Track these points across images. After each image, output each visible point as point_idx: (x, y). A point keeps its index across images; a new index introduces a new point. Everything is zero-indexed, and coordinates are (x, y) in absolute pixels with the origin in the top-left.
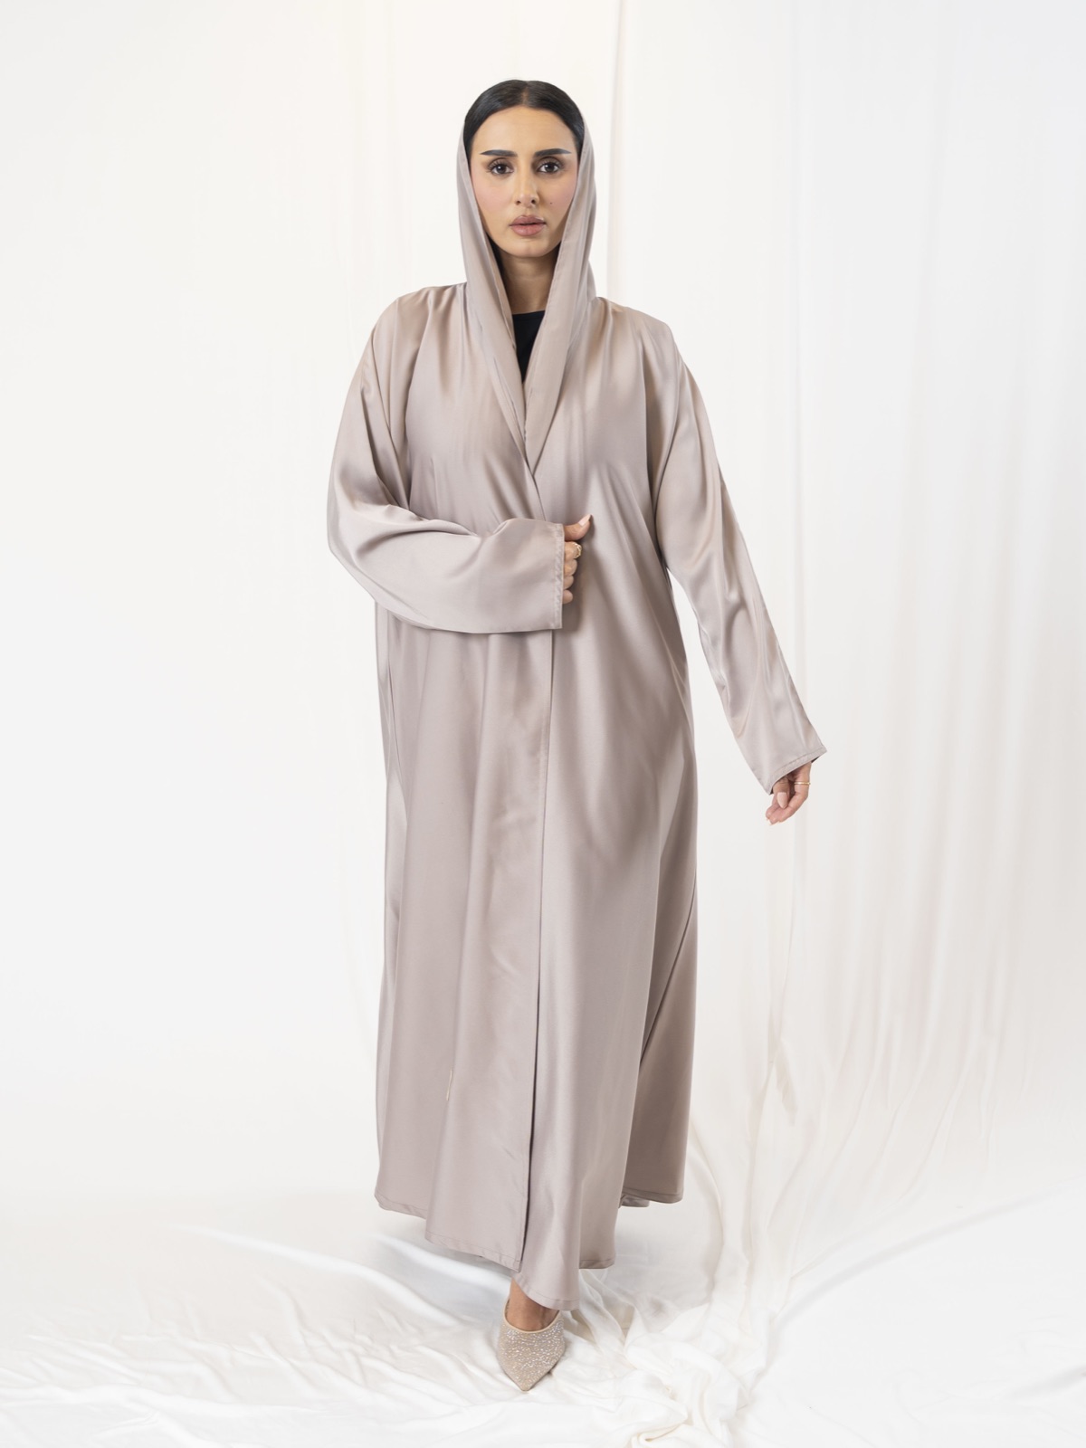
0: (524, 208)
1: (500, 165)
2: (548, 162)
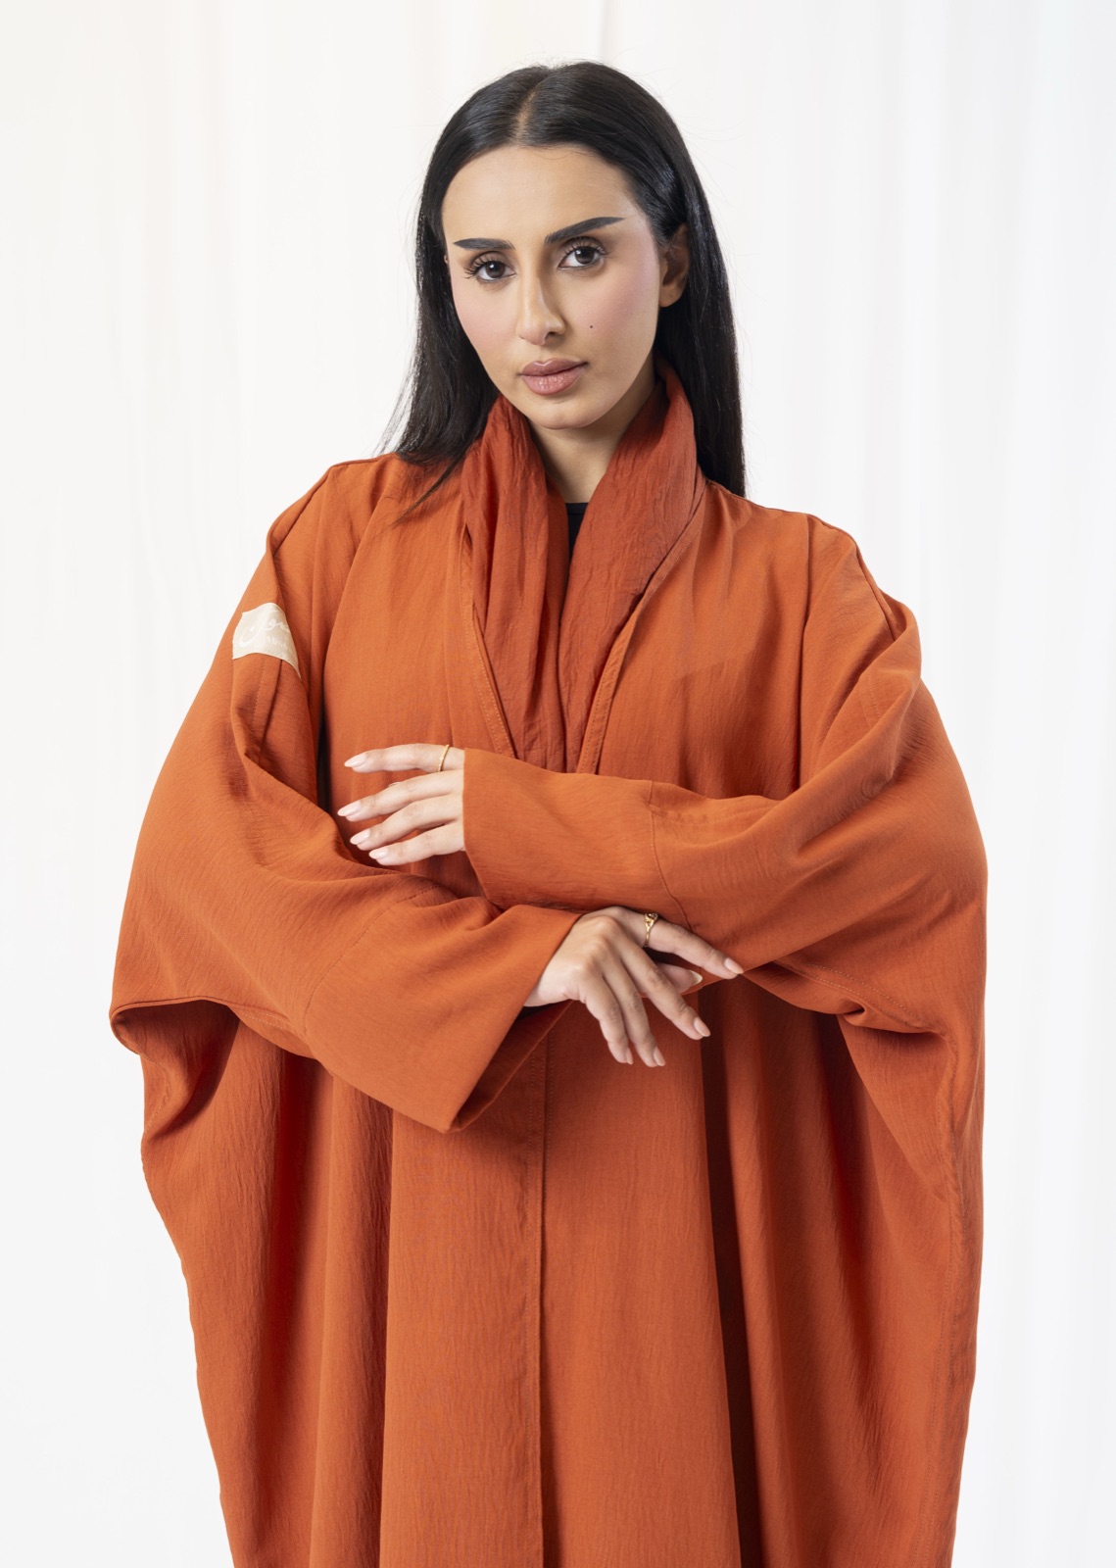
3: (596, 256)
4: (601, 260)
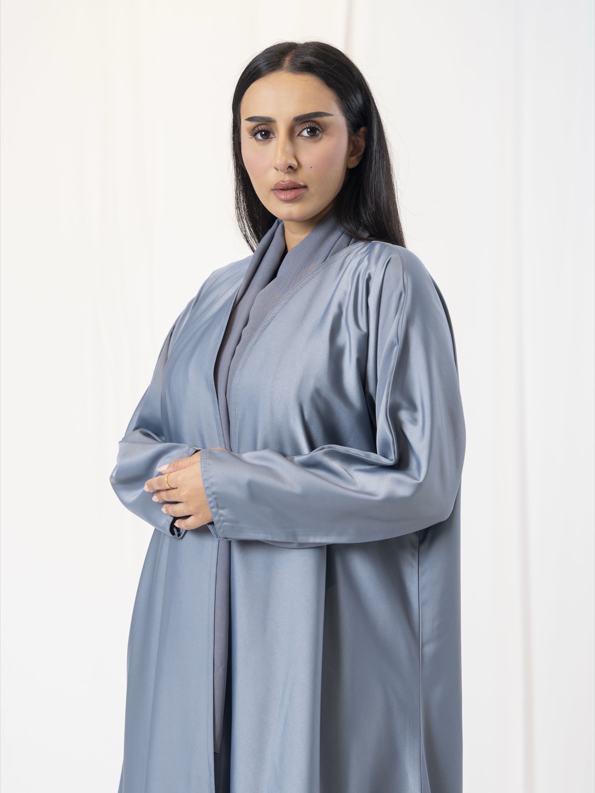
3: (318, 132)
4: (320, 135)
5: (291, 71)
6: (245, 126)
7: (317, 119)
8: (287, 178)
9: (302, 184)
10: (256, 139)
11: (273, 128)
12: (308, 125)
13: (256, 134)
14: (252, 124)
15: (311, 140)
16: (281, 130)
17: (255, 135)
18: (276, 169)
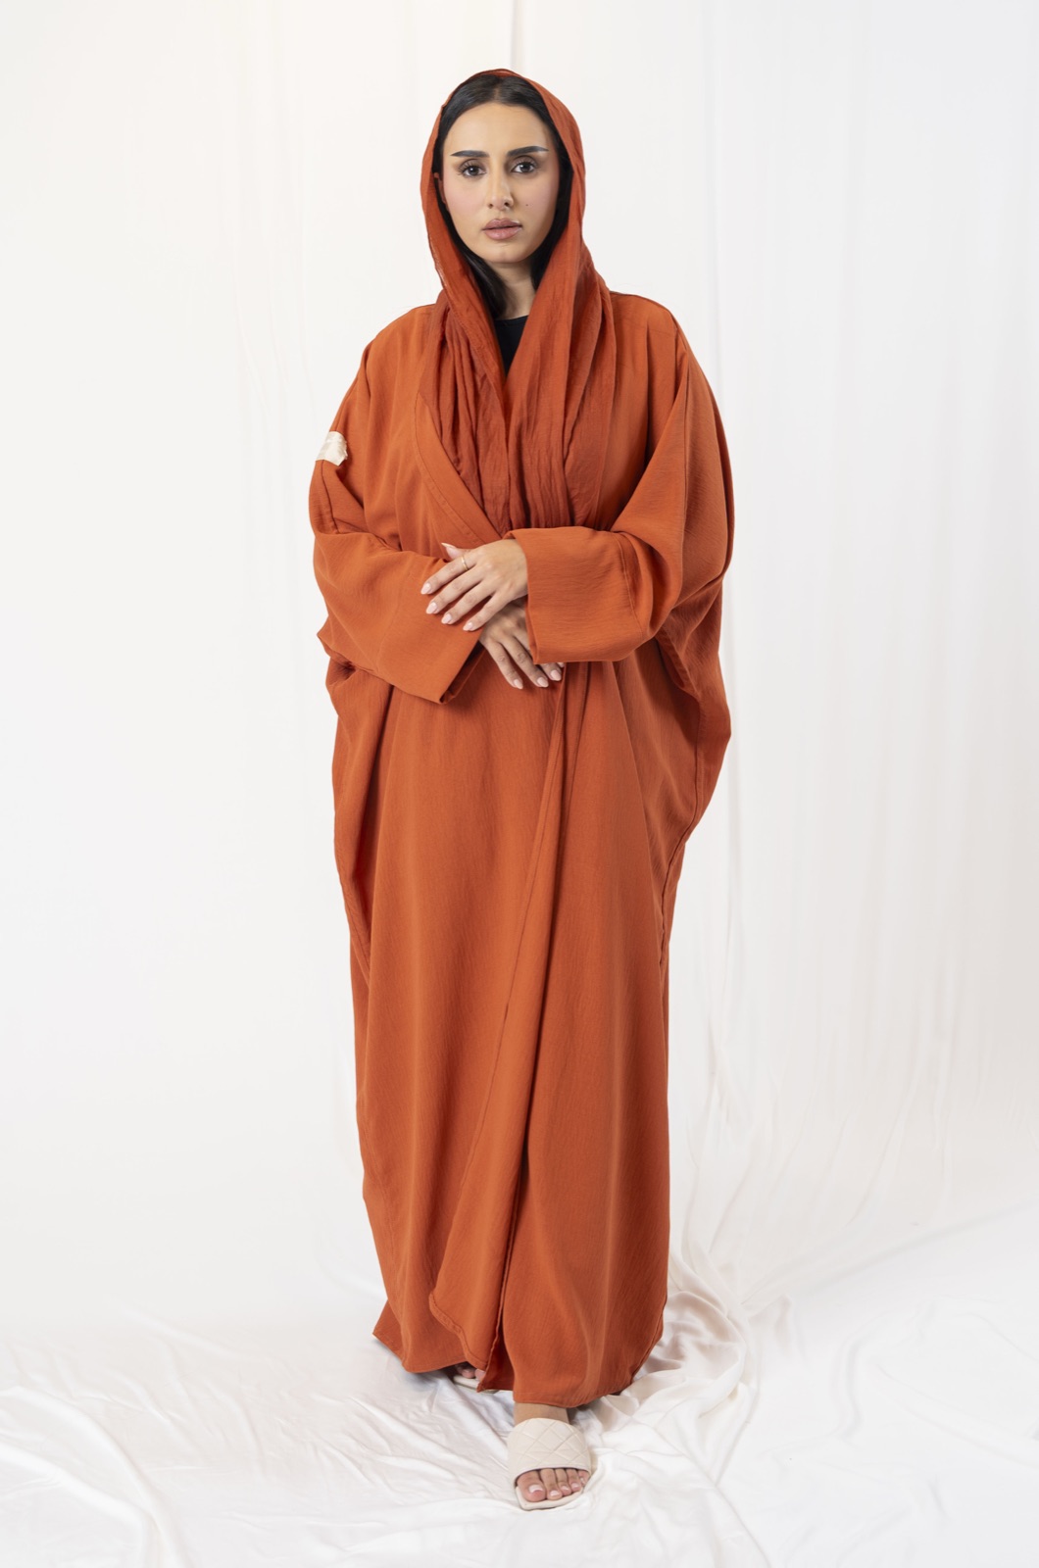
0: (497, 211)
1: (472, 167)
2: (521, 161)
3: (532, 168)
4: (534, 172)
5: (504, 103)
6: (450, 162)
7: (532, 154)
8: (502, 216)
9: (517, 222)
10: (464, 175)
11: (485, 163)
12: (522, 160)
13: (465, 169)
14: (459, 159)
15: (526, 176)
16: (495, 165)
17: (463, 172)
18: (491, 206)
